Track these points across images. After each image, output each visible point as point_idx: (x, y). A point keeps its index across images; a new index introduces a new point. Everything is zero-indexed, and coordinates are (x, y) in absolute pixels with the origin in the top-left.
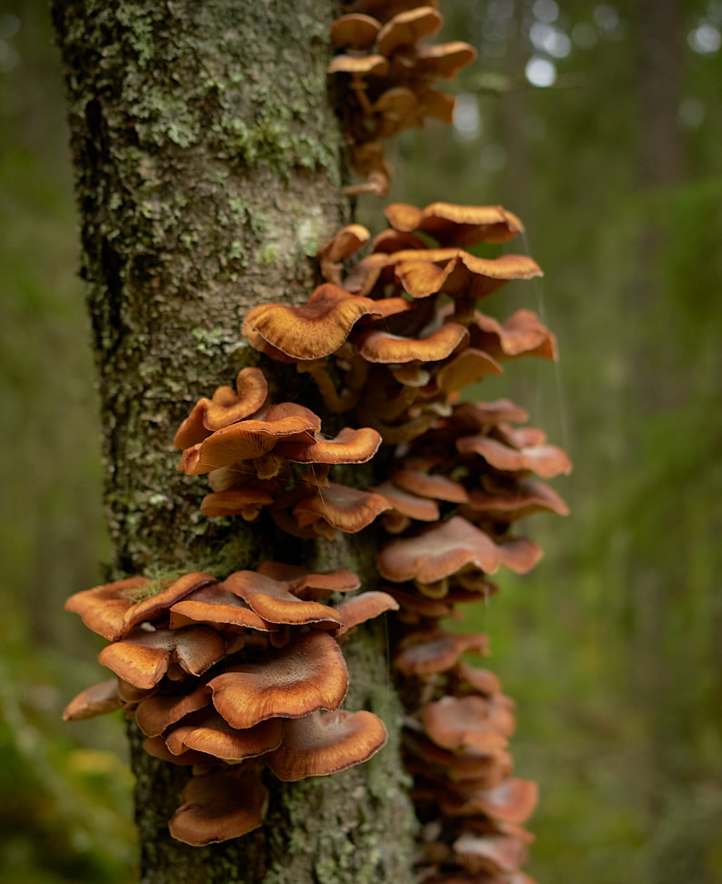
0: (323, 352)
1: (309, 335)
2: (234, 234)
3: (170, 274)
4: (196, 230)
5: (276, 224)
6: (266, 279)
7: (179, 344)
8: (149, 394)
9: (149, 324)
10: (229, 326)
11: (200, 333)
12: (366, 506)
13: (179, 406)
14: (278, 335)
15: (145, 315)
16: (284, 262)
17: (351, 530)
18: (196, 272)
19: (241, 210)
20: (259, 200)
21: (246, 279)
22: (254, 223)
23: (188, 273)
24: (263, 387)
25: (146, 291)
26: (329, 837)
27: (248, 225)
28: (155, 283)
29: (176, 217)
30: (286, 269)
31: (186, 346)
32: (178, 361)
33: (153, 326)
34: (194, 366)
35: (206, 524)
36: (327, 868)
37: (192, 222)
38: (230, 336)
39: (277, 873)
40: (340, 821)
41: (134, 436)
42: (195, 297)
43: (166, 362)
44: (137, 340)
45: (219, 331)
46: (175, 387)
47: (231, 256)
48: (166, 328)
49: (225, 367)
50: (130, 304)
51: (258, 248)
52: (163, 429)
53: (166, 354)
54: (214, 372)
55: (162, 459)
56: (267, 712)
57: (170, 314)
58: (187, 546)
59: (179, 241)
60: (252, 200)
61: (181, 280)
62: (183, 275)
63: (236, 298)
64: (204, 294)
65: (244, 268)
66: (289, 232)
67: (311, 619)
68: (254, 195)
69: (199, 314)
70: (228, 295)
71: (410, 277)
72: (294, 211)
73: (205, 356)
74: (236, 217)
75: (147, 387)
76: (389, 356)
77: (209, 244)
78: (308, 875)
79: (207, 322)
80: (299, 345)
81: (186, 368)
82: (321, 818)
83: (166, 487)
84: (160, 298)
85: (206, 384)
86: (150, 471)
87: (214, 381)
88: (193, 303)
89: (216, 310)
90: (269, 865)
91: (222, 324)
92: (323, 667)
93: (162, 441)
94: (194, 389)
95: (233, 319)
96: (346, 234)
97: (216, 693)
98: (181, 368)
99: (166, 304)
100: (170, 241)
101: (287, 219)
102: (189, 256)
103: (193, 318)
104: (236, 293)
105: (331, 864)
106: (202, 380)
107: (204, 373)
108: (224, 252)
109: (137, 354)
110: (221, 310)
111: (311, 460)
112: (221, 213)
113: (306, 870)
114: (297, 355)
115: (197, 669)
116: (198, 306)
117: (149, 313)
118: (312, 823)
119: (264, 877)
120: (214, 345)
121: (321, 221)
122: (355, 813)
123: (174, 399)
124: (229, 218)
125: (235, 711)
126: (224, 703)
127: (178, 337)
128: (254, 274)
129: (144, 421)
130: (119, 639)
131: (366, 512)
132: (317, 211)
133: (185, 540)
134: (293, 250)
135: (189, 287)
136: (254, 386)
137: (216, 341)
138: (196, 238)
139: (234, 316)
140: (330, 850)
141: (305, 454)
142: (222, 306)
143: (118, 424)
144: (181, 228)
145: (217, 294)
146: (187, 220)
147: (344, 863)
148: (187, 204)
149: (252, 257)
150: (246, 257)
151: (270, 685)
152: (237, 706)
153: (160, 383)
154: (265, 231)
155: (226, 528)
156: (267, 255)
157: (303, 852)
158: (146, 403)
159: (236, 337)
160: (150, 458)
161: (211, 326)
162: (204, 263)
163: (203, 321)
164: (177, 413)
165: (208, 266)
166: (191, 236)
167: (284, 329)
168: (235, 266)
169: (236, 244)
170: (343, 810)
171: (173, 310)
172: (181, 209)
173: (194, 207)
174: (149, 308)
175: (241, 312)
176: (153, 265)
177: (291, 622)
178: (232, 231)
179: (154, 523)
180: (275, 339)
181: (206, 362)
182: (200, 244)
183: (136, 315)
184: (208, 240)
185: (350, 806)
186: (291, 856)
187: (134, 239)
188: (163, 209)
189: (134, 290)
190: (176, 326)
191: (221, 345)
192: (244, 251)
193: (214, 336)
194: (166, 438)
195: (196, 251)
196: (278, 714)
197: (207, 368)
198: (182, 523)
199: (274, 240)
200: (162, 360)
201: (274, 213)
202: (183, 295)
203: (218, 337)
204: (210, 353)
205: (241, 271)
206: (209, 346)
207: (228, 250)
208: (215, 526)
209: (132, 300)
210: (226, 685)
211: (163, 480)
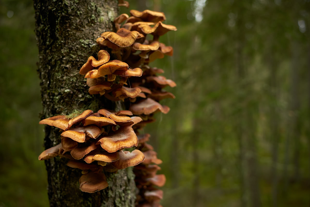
0: (128, 45)
1: (124, 40)
2: (92, 13)
3: (73, 22)
4: (81, 10)
5: (103, 11)
6: (101, 27)
7: (75, 44)
8: (64, 58)
9: (65, 37)
10: (91, 39)
11: (82, 41)
12: (136, 90)
13: (75, 62)
14: (115, 39)
15: (63, 34)
16: (106, 22)
17: (133, 97)
18: (81, 23)
19: (94, 6)
20: (99, 4)
21: (95, 26)
22: (98, 10)
23: (79, 23)
24: (108, 55)
25: (64, 27)
26: (118, 191)
27: (96, 10)
28: (68, 25)
29: (75, 6)
30: (106, 24)
31: (78, 44)
32: (75, 48)
33: (66, 38)
34: (80, 50)
35: (85, 98)
36: (118, 201)
37: (80, 8)
38: (91, 42)
39: (104, 204)
40: (121, 187)
41: (58, 72)
42: (81, 30)
43: (71, 49)
44: (60, 42)
45: (88, 41)
46: (74, 57)
47: (92, 19)
48: (71, 39)
49: (90, 51)
50: (58, 31)
51: (99, 17)
52: (69, 69)
53: (71, 46)
54: (86, 52)
55: (68, 78)
56: (121, 147)
57: (72, 34)
58: (77, 105)
59: (76, 13)
60: (97, 3)
61: (77, 24)
62: (77, 23)
63: (93, 31)
64: (84, 29)
65: (95, 22)
66: (106, 14)
67: (128, 121)
68: (97, 2)
69: (82, 35)
70: (90, 30)
71: (144, 28)
72: (107, 8)
73: (84, 47)
74: (93, 8)
75: (64, 57)
76: (142, 48)
77: (85, 14)
78: (112, 204)
79: (84, 37)
80: (121, 43)
81: (78, 51)
82: (116, 186)
83: (70, 87)
84: (69, 29)
85: (84, 56)
86: (64, 82)
87: (86, 55)
88: (80, 32)
89: (87, 34)
90: (102, 202)
91: (89, 39)
92: (131, 135)
93: (68, 73)
94: (80, 57)
95: (92, 37)
96: (123, 16)
97: (102, 143)
98: (76, 51)
99: (71, 31)
100: (73, 13)
101: (106, 10)
102: (79, 17)
103: (80, 36)
104: (93, 30)
105: (119, 200)
106: (82, 54)
107: (83, 52)
108: (89, 17)
109: (60, 46)
110: (88, 34)
111: (127, 75)
112: (89, 6)
113: (112, 202)
114: (121, 46)
115: (95, 137)
116: (81, 33)
117: (65, 34)
118: (114, 188)
119: (101, 205)
120: (86, 44)
121: (114, 12)
122: (125, 184)
123: (73, 60)
124: (91, 7)
125: (109, 148)
126: (105, 146)
127: (75, 42)
128: (98, 25)
129: (62, 67)
130: (67, 130)
131: (136, 92)
132: (113, 9)
133: (77, 103)
134: (108, 19)
135: (79, 27)
136: (106, 55)
137: (87, 43)
138: (81, 12)
139: (92, 36)
140: (118, 196)
141: (124, 74)
142: (89, 33)
143: (52, 68)
144: (77, 9)
145: (87, 29)
146: (78, 7)
147: (123, 199)
148: (78, 2)
149: (97, 20)
150: (96, 19)
151: (117, 140)
152: (109, 147)
153: (68, 55)
154: (101, 13)
155: (91, 98)
156: (101, 20)
157: (111, 197)
158: (64, 61)
159: (93, 42)
160: (65, 78)
161: (85, 39)
162: (84, 20)
163: (83, 37)
164: (74, 64)
165: (85, 21)
166: (80, 11)
167: (116, 38)
168: (93, 21)
169: (93, 15)
170: (122, 183)
171: (73, 33)
172: (77, 3)
173: (80, 3)
174: (65, 32)
175: (94, 35)
176: (67, 20)
177: (123, 121)
178: (91, 11)
179: (66, 98)
180: (114, 41)
181: (84, 49)
182: (83, 14)
183: (60, 34)
184: (85, 13)
185: (123, 182)
186: (108, 198)
187: (61, 11)
188: (71, 3)
189: (60, 27)
190: (74, 38)
191: (89, 45)
192: (95, 18)
193: (86, 42)
194: (70, 72)
195: (81, 16)
196: (124, 147)
197: (84, 51)
198: (75, 98)
199: (103, 16)
200: (69, 48)
201: (103, 8)
202: (77, 29)
203: (88, 42)
204: (86, 46)
205: (94, 23)
206: (85, 44)
207: (91, 17)
208: (87, 98)
209: (59, 29)
210: (104, 141)
211: (69, 85)
